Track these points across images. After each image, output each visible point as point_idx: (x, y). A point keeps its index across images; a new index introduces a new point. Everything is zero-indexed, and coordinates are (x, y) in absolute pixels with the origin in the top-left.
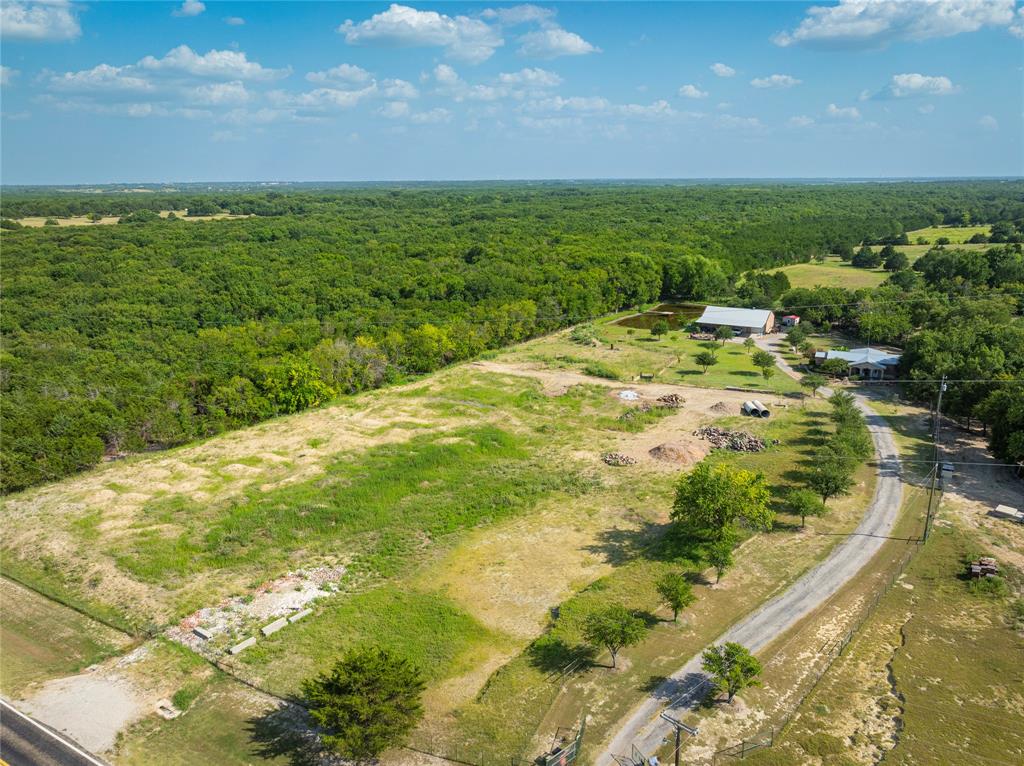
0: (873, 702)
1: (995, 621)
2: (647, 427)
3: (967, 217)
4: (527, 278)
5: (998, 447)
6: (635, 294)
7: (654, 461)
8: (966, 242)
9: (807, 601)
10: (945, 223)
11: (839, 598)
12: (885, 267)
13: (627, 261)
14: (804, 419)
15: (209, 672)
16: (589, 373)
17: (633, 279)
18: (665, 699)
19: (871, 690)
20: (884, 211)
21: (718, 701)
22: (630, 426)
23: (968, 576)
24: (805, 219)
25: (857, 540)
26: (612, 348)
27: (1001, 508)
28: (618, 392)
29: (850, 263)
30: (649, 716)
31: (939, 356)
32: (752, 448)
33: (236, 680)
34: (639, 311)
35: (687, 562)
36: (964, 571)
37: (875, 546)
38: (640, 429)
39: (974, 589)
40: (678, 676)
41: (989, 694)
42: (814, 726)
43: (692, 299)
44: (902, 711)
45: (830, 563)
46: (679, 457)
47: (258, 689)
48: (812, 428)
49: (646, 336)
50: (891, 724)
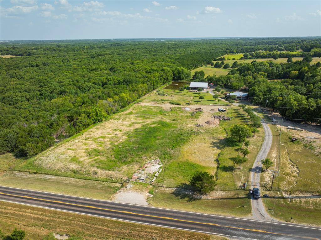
0: (291, 166)
1: (302, 149)
2: (200, 117)
3: (235, 51)
4: (138, 77)
5: (281, 114)
6: (167, 79)
7: (208, 125)
8: (239, 59)
9: (266, 150)
10: (230, 53)
11: (271, 149)
12: (224, 67)
13: (163, 70)
14: (234, 111)
15: (151, 186)
16: (172, 104)
17: (167, 75)
18: (254, 172)
19: (289, 164)
20: (213, 50)
21: (264, 170)
22: (196, 117)
23: (292, 141)
24: (194, 53)
25: (267, 137)
26: (172, 96)
27: (289, 127)
28: (184, 108)
29: (213, 66)
30: (254, 175)
31: (260, 93)
32: (229, 119)
33: (159, 187)
34: (169, 84)
35: (237, 146)
36: (291, 140)
37: (271, 137)
38: (198, 118)
39: (295, 143)
40: (253, 167)
41: (309, 161)
42: (284, 171)
43: (181, 80)
44: (297, 166)
45: (265, 142)
46: (214, 123)
47: (166, 187)
48: (237, 113)
49: (178, 92)
50: (296, 168)
